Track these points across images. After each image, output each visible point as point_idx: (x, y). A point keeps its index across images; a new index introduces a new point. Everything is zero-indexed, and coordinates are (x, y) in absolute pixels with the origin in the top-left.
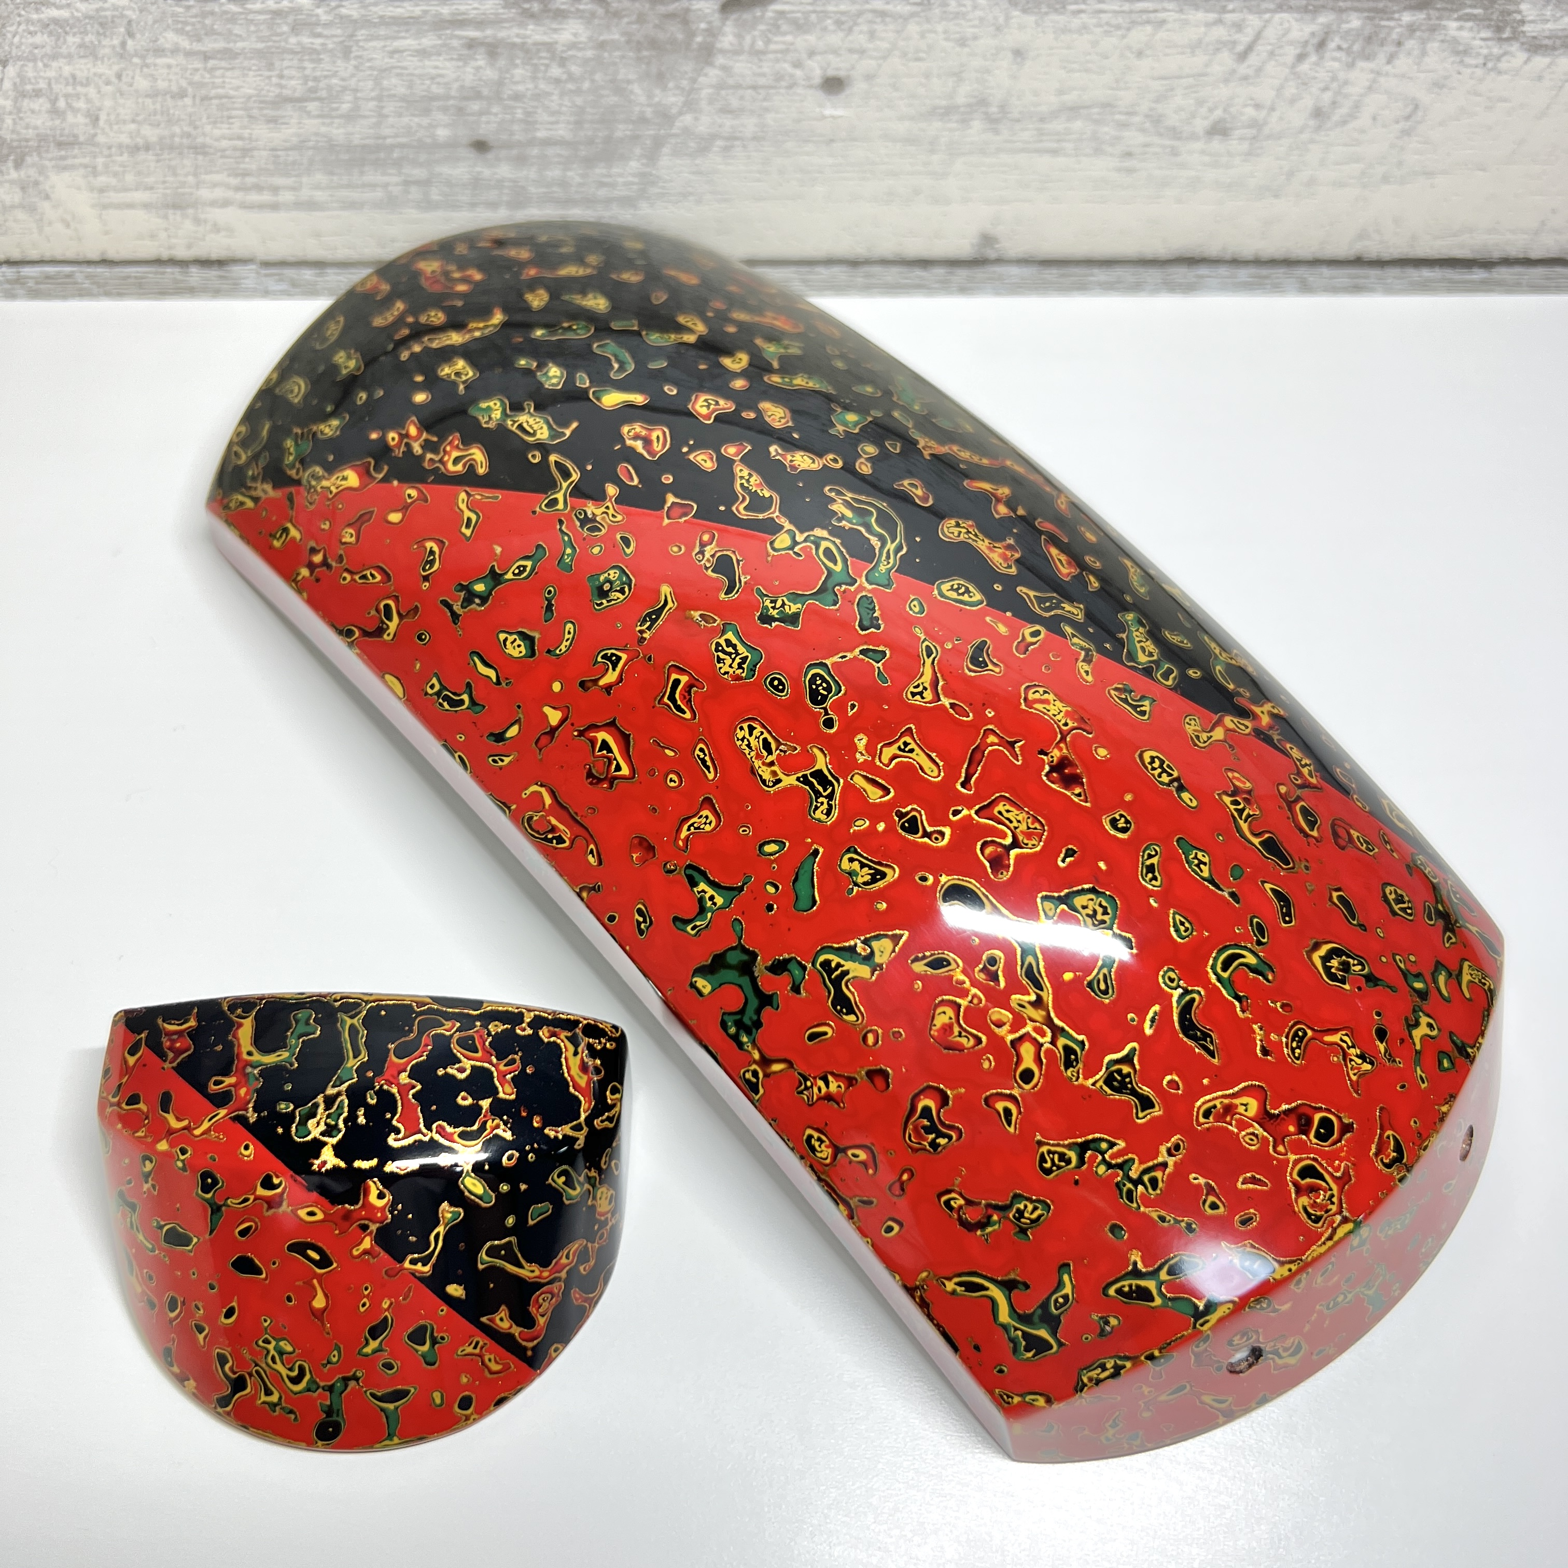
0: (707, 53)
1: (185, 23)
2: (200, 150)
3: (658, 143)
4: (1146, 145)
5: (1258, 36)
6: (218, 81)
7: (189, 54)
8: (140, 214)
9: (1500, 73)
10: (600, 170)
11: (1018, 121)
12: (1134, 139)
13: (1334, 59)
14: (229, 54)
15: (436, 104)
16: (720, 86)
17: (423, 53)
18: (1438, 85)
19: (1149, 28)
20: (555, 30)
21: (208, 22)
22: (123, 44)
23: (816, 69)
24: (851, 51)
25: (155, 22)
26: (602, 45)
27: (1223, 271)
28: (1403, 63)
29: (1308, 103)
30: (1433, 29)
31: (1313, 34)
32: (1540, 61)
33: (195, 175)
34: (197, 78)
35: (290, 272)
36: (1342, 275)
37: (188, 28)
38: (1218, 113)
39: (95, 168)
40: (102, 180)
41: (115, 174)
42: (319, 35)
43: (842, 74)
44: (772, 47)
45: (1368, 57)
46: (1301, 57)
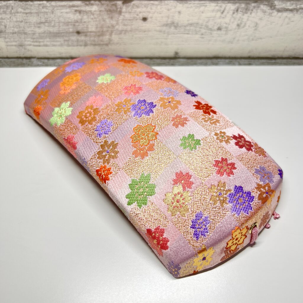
0: (120, 13)
1: (23, 6)
2: (25, 33)
3: (112, 32)
4: (206, 32)
5: (225, 9)
6: (29, 19)
7: (23, 13)
8: (14, 47)
9: (272, 16)
10: (101, 38)
11: (180, 27)
12: (203, 31)
13: (240, 14)
14: (31, 13)
15: (70, 24)
16: (123, 20)
17: (67, 13)
18: (261, 19)
19: (204, 7)
20: (91, 8)
21: (27, 6)
22: (11, 11)
23: (141, 16)
24: (148, 12)
25: (17, 6)
26: (100, 11)
27: (223, 60)
28: (253, 14)
29: (236, 23)
30: (258, 7)
31: (235, 8)
32: (280, 14)
33: (25, 39)
34: (25, 18)
35: (43, 60)
36: (246, 61)
37: (23, 8)
38: (219, 25)
39: (6, 37)
40: (7, 40)
41: (10, 39)
42: (47, 9)
43: (146, 17)
44: (133, 11)
45: (246, 13)
46: (234, 13)
